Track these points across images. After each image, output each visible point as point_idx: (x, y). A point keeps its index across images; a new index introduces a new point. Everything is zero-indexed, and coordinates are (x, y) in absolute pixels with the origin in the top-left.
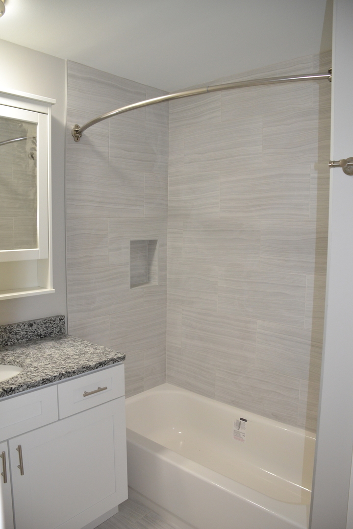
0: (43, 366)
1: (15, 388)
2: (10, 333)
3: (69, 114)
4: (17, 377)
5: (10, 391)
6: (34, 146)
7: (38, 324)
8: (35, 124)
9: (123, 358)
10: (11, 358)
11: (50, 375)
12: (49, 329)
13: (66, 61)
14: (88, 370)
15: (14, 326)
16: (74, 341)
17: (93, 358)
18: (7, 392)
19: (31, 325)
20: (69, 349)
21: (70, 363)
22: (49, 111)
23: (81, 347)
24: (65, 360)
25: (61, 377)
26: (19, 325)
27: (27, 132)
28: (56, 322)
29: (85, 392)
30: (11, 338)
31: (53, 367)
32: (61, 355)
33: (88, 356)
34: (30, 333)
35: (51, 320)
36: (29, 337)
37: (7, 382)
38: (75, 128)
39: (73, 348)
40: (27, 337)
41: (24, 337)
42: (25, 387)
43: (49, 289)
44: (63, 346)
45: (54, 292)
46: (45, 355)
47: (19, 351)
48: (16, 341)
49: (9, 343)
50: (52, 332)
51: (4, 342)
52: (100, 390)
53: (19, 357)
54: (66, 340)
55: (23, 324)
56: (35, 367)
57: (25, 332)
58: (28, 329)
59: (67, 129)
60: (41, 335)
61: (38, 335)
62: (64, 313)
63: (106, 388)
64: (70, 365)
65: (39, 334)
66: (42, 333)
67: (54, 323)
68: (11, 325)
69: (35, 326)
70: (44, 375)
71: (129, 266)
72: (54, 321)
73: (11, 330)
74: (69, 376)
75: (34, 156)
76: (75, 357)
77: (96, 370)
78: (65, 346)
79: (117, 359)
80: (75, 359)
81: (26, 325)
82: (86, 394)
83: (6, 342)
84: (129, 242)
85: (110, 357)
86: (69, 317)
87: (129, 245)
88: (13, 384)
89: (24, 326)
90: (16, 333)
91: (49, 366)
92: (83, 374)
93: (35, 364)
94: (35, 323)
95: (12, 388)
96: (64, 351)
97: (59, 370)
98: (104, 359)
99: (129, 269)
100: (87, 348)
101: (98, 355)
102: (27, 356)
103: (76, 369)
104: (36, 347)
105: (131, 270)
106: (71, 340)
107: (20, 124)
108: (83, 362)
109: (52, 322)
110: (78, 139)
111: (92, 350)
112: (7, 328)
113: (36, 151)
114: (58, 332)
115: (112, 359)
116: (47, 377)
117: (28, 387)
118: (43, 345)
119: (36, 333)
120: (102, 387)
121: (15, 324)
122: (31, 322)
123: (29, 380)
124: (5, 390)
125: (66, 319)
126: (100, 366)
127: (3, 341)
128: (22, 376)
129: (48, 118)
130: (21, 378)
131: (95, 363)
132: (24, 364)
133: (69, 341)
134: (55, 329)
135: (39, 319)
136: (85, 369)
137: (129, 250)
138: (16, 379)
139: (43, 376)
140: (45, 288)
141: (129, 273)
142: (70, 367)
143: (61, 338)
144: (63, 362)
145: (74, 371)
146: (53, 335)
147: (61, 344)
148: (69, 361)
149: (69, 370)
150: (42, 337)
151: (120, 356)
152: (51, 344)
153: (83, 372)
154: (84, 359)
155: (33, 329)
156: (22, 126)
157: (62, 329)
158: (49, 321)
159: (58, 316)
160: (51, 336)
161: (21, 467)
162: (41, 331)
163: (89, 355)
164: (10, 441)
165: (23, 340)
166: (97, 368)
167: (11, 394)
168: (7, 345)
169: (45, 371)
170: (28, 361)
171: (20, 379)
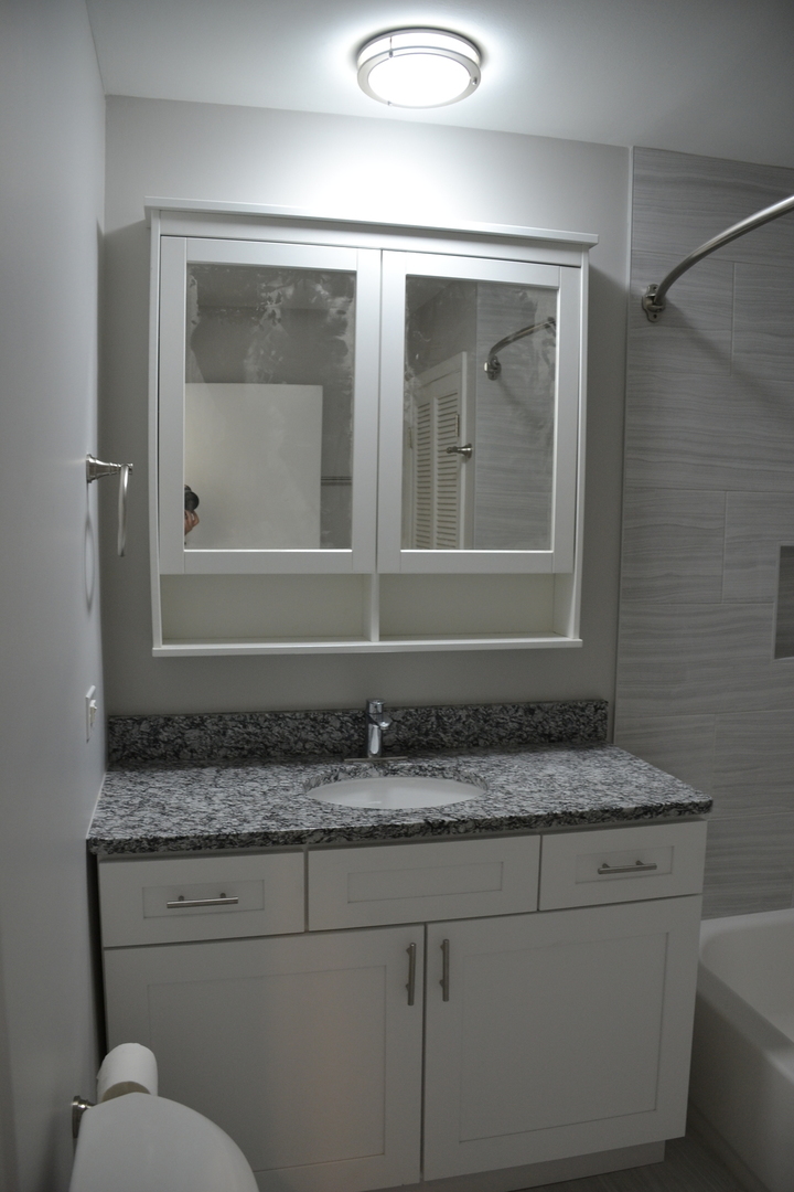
0: (525, 794)
1: (451, 822)
2: (486, 721)
3: (636, 263)
4: (463, 804)
5: (439, 828)
6: (550, 336)
7: (547, 712)
8: (554, 291)
9: (707, 807)
10: (472, 770)
11: (527, 812)
12: (570, 726)
13: (631, 149)
14: (614, 819)
15: (495, 708)
16: (616, 757)
17: (636, 795)
18: (433, 828)
19: (531, 711)
20: (597, 771)
21: (582, 796)
22: (583, 260)
23: (623, 771)
24: (574, 790)
25: (552, 820)
26: (506, 708)
27: (535, 310)
28: (587, 712)
29: (605, 866)
30: (485, 732)
31: (542, 799)
32: (572, 778)
33: (627, 789)
34: (528, 729)
35: (575, 707)
36: (525, 735)
37: (441, 810)
38: (650, 292)
39: (606, 769)
40: (520, 736)
41: (514, 734)
42: (470, 825)
43: (572, 638)
44: (587, 763)
45: (580, 645)
46: (541, 774)
47: (494, 759)
48: (497, 740)
49: (481, 742)
50: (575, 734)
51: (471, 738)
52: (640, 866)
53: (487, 769)
54: (600, 752)
55: (514, 707)
56: (509, 793)
57: (516, 725)
58: (525, 718)
59: (631, 296)
60: (550, 735)
61: (543, 735)
62: (606, 696)
63: (654, 867)
64: (581, 800)
65: (547, 732)
66: (553, 732)
67: (581, 713)
68: (488, 706)
69: (539, 716)
70: (516, 809)
71: (775, 605)
72: (583, 709)
73: (489, 715)
74: (569, 823)
75: (549, 356)
76: (599, 787)
77: (633, 821)
78: (592, 764)
79: (690, 807)
80: (595, 791)
81: (520, 710)
82: (605, 870)
83: (476, 739)
84: (778, 550)
85: (674, 799)
86: (618, 706)
87: (776, 556)
88: (449, 815)
89: (517, 711)
90: (498, 723)
91: (537, 795)
92: (602, 824)
93: (510, 788)
94: (539, 708)
95: (443, 821)
96: (584, 773)
97: (552, 806)
98: (659, 800)
99: (773, 612)
100: (636, 775)
101: (651, 791)
102: (503, 771)
103: (587, 809)
104: (533, 756)
105: (780, 616)
106: (610, 755)
107: (521, 294)
108: (612, 799)
109: (577, 711)
110: (655, 316)
111: (643, 780)
112: (481, 710)
113: (554, 345)
114: (589, 735)
115: (677, 804)
116: (521, 815)
117: (477, 827)
118: (546, 755)
119: (540, 729)
120: (647, 862)
121: (499, 704)
122: (532, 706)
123: (482, 813)
124: (428, 823)
125: (608, 709)
126: (646, 813)
127: (469, 736)
128: (474, 804)
129: (582, 275)
130: (471, 807)
131: (634, 806)
132: (491, 784)
133: (605, 755)
134: (582, 727)
135: (551, 702)
136: (607, 815)
137: (776, 569)
138: (459, 808)
139: (513, 812)
140: (565, 636)
141: (773, 623)
142: (577, 805)
143: (591, 747)
144: (568, 793)
145: (583, 813)
146: (578, 740)
147: (584, 759)
148: (582, 793)
149: (572, 810)
150: (553, 741)
151: (696, 800)
152: (564, 755)
153: (603, 820)
154: (616, 794)
155: (535, 720)
156: (525, 295)
157: (600, 729)
158: (570, 708)
159: (593, 701)
160: (574, 740)
161: (444, 983)
162: (552, 726)
163: (632, 788)
164: (430, 927)
165: (512, 741)
166: (638, 817)
167: (439, 833)
168: (477, 745)
169: (524, 803)
170: (501, 780)
171: (467, 809)
